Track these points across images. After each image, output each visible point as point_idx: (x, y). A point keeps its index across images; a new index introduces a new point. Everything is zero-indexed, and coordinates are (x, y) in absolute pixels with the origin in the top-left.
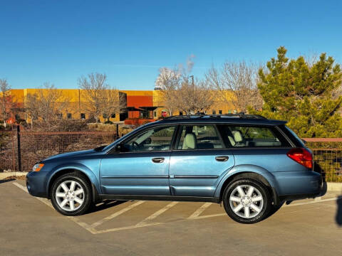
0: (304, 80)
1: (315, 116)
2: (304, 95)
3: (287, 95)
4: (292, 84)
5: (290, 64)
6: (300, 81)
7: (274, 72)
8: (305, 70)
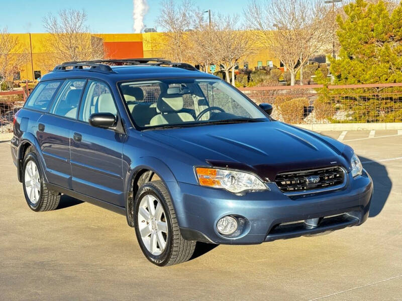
0: (384, 26)
1: (396, 63)
2: (383, 42)
3: (366, 43)
4: (373, 30)
5: (370, 10)
6: (380, 28)
7: (353, 18)
8: (385, 17)
